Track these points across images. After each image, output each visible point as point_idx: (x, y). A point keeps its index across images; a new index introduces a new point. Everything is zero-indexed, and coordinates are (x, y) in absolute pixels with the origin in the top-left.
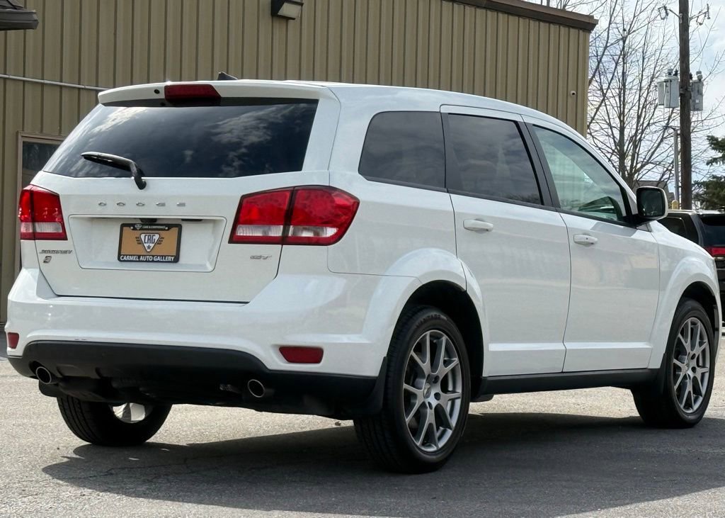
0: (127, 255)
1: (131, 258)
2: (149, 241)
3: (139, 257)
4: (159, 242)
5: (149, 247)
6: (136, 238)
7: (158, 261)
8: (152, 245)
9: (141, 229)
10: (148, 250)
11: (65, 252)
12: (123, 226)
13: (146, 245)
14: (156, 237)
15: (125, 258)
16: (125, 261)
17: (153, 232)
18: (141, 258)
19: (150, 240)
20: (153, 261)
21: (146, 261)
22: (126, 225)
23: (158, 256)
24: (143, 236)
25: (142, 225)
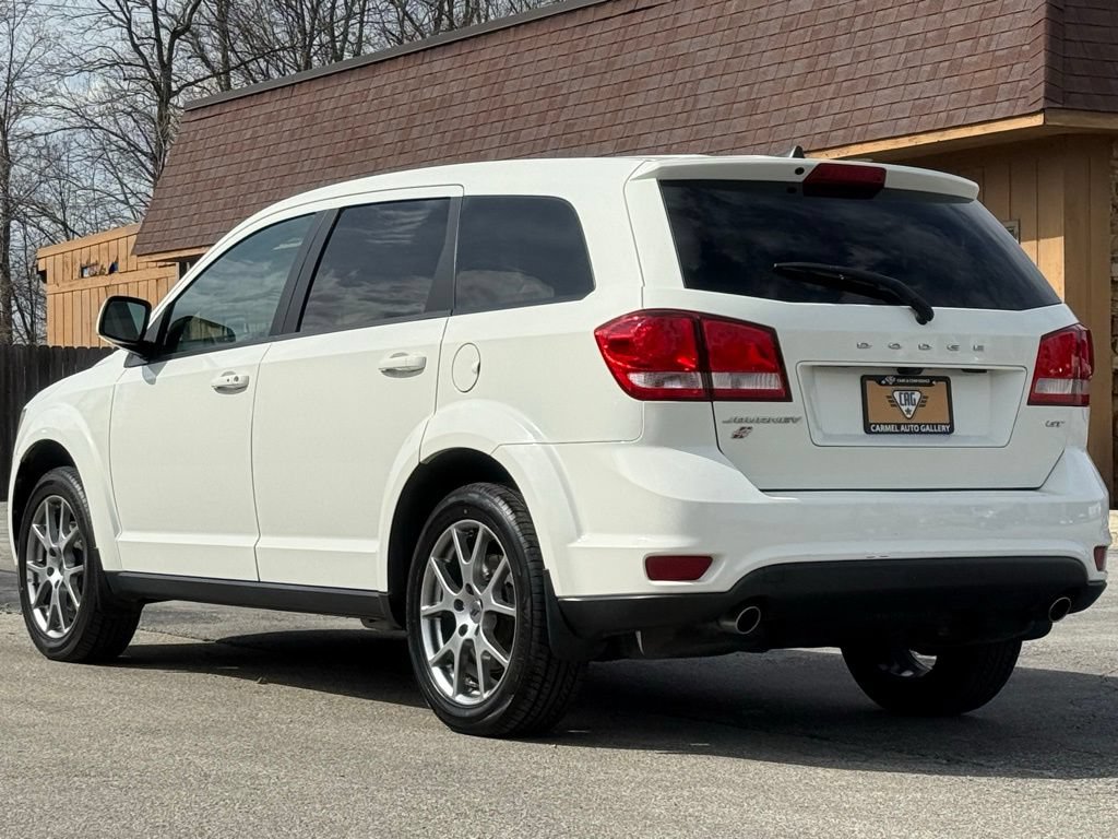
0: (880, 425)
1: (888, 428)
2: (908, 403)
3: (899, 425)
4: (923, 402)
5: (908, 411)
6: (888, 397)
7: (928, 433)
8: (912, 408)
9: (895, 384)
10: (909, 416)
11: (787, 420)
12: (864, 379)
13: (904, 408)
14: (917, 396)
15: (878, 428)
16: (878, 433)
17: (911, 388)
18: (902, 428)
19: (909, 401)
20: (920, 432)
21: (910, 433)
22: (871, 378)
23: (926, 424)
24: (896, 394)
25: (897, 377)
